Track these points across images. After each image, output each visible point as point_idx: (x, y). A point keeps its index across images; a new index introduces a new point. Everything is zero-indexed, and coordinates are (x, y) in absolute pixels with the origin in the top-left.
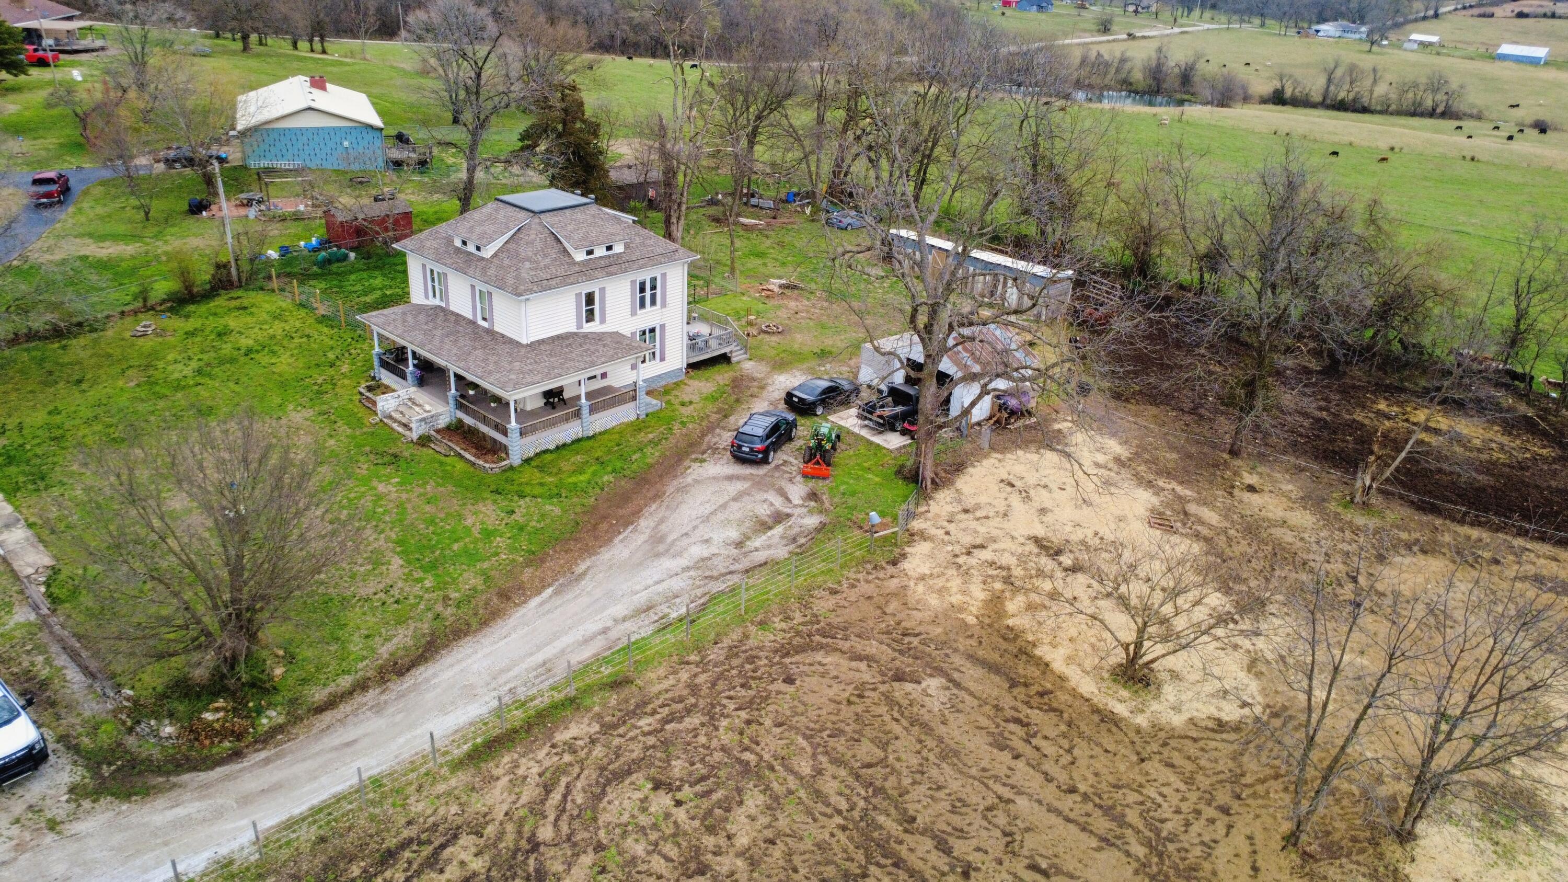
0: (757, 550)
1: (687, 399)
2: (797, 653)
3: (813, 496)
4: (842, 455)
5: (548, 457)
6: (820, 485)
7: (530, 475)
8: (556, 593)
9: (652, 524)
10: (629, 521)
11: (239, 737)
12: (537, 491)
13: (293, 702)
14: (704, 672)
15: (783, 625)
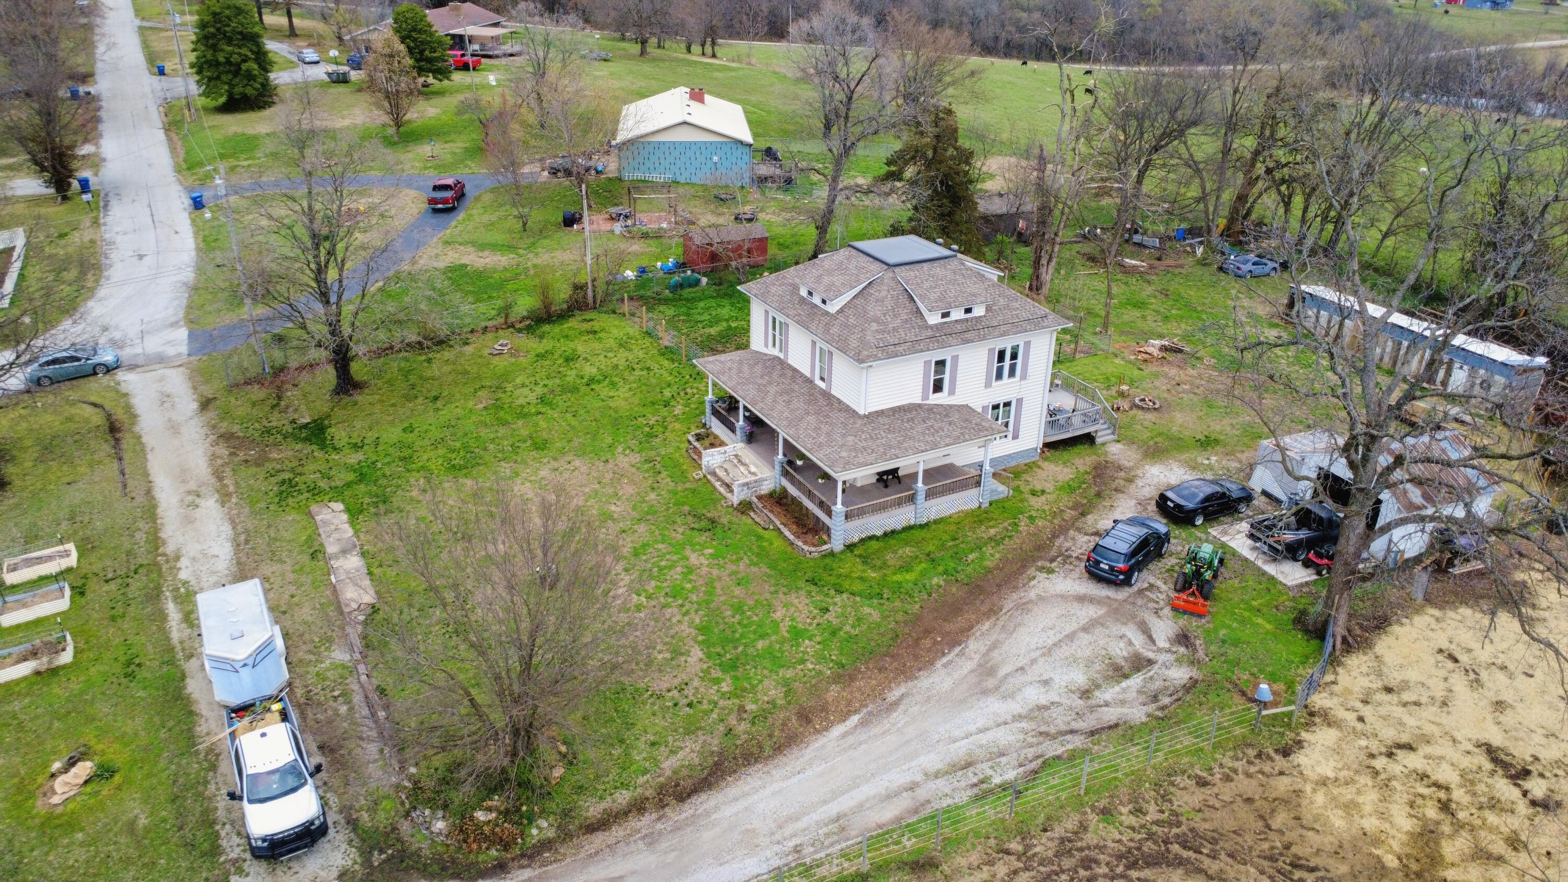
0: (1107, 704)
1: (1038, 487)
2: (1148, 865)
3: (1183, 638)
4: (1226, 586)
5: (874, 544)
6: (1194, 623)
7: (851, 566)
8: (863, 723)
9: (983, 649)
10: (955, 640)
11: (506, 847)
12: (857, 587)
13: (566, 813)
14: (1027, 869)
15: (1132, 820)
